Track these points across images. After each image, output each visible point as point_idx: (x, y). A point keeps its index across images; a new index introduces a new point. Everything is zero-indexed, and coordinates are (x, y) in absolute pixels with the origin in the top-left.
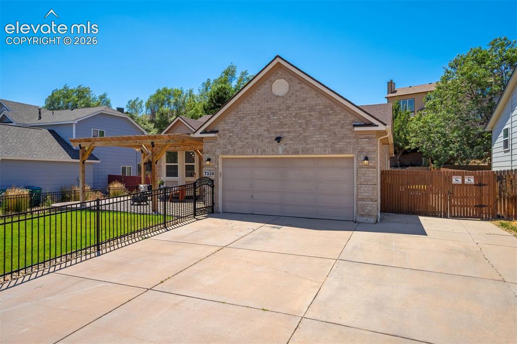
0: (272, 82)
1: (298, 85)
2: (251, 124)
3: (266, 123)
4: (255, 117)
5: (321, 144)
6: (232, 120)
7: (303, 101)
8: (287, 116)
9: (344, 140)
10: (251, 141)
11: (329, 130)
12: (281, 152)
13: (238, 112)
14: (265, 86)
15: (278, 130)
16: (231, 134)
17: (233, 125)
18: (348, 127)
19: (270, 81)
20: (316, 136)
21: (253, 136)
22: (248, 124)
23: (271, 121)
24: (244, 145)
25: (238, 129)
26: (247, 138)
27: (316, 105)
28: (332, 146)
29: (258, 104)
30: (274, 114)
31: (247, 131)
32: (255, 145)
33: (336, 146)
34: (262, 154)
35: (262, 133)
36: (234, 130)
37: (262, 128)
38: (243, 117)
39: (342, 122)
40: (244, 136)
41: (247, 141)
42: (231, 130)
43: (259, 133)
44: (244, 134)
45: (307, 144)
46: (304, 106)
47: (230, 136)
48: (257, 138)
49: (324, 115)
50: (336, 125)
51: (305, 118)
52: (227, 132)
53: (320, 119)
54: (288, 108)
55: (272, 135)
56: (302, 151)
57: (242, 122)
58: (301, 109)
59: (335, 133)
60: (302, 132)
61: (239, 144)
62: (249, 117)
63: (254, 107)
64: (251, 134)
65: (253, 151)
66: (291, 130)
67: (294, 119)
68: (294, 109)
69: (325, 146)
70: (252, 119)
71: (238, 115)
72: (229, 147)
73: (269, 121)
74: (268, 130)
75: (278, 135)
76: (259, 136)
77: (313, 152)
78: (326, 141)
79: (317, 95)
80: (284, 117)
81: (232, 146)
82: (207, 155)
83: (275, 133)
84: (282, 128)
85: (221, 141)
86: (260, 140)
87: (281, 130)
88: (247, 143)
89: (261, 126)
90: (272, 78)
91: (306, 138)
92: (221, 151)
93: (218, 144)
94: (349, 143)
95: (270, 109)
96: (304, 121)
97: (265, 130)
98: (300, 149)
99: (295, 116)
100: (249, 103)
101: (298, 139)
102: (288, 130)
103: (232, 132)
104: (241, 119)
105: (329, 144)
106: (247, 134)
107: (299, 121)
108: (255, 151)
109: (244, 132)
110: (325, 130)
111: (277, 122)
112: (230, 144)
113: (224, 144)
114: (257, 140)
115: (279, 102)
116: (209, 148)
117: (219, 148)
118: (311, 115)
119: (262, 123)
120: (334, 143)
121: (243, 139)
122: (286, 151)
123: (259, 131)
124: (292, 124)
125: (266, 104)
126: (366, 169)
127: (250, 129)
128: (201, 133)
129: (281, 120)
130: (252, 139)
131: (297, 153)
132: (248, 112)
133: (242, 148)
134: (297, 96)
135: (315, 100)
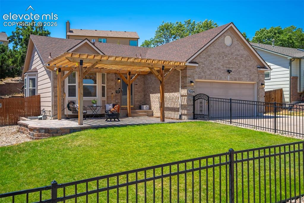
0: (225, 36)
1: (237, 42)
2: (214, 60)
3: (222, 61)
4: (216, 56)
5: (246, 76)
6: (204, 56)
7: (238, 51)
8: (232, 58)
9: (254, 75)
10: (214, 71)
11: (248, 69)
12: (229, 79)
13: (208, 52)
14: (221, 38)
15: (228, 66)
16: (203, 66)
17: (205, 60)
18: (255, 68)
19: (224, 36)
20: (244, 71)
21: (215, 68)
22: (213, 60)
23: (224, 60)
24: (211, 73)
25: (208, 63)
26: (212, 69)
27: (244, 54)
28: (249, 77)
29: (218, 49)
30: (226, 56)
31: (212, 65)
32: (216, 74)
33: (251, 77)
34: (220, 80)
35: (220, 67)
36: (205, 63)
37: (220, 64)
38: (210, 55)
39: (253, 65)
40: (211, 68)
41: (212, 71)
42: (203, 63)
43: (218, 67)
44: (211, 66)
45: (240, 75)
46: (239, 54)
47: (203, 67)
48: (218, 70)
49: (247, 60)
50: (251, 66)
51: (239, 61)
52: (201, 64)
53: (245, 62)
54: (232, 54)
55: (225, 69)
56: (238, 79)
57: (210, 58)
58: (238, 55)
59: (251, 70)
60: (238, 68)
61: (208, 72)
62: (213, 56)
63: (216, 50)
64: (214, 67)
65: (215, 77)
66: (234, 67)
67: (234, 60)
68: (234, 55)
69: (247, 77)
70: (215, 58)
71: (208, 54)
72: (203, 74)
73: (223, 60)
74: (223, 65)
75: (228, 69)
76: (219, 68)
77: (242, 80)
78: (247, 74)
79: (244, 49)
80: (231, 59)
81: (204, 74)
82: (190, 79)
83: (226, 67)
84: (229, 65)
85: (198, 70)
86: (219, 71)
87: (229, 66)
88: (213, 72)
89: (219, 62)
90: (225, 34)
91: (239, 72)
92: (197, 77)
93: (196, 71)
94: (256, 76)
95: (223, 52)
96: (239, 62)
97: (221, 65)
98: (237, 78)
99: (235, 59)
100: (213, 47)
101: (236, 72)
102: (232, 66)
103: (204, 64)
104: (209, 56)
105: (248, 76)
106: (212, 66)
107: (237, 62)
108: (217, 78)
109: (211, 65)
110: (247, 68)
111: (227, 61)
112: (203, 72)
113: (199, 72)
114: (218, 71)
115: (227, 50)
116: (191, 74)
117: (197, 74)
118: (242, 60)
119: (220, 61)
120: (250, 76)
121: (210, 69)
122: (231, 79)
123: (219, 65)
124: (234, 63)
125: (222, 49)
126: (262, 90)
127: (214, 63)
128: (189, 63)
129: (229, 60)
130: (215, 70)
131: (236, 80)
132: (213, 53)
133: (209, 75)
134: (236, 48)
135: (243, 51)
